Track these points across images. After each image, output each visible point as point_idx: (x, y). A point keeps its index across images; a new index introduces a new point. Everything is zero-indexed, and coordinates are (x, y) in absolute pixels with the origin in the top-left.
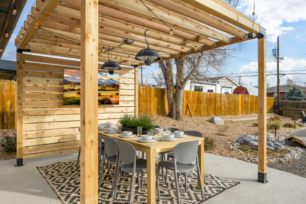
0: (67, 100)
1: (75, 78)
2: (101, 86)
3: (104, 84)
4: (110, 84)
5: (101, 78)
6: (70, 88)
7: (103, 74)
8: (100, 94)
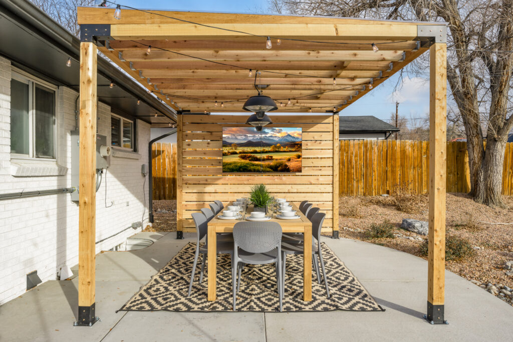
0: (227, 166)
1: (236, 139)
2: (273, 146)
3: (277, 143)
4: (287, 143)
5: (273, 135)
6: (230, 151)
7: (275, 129)
8: (272, 157)
